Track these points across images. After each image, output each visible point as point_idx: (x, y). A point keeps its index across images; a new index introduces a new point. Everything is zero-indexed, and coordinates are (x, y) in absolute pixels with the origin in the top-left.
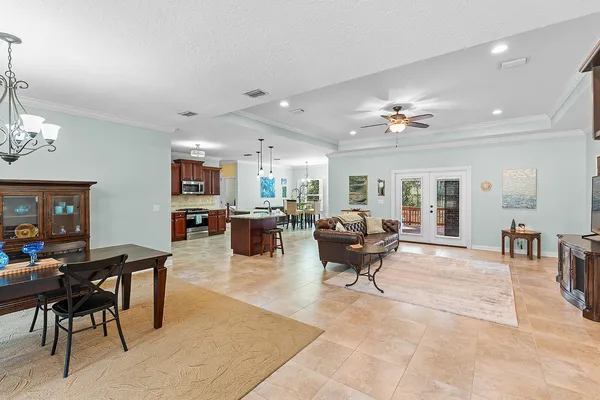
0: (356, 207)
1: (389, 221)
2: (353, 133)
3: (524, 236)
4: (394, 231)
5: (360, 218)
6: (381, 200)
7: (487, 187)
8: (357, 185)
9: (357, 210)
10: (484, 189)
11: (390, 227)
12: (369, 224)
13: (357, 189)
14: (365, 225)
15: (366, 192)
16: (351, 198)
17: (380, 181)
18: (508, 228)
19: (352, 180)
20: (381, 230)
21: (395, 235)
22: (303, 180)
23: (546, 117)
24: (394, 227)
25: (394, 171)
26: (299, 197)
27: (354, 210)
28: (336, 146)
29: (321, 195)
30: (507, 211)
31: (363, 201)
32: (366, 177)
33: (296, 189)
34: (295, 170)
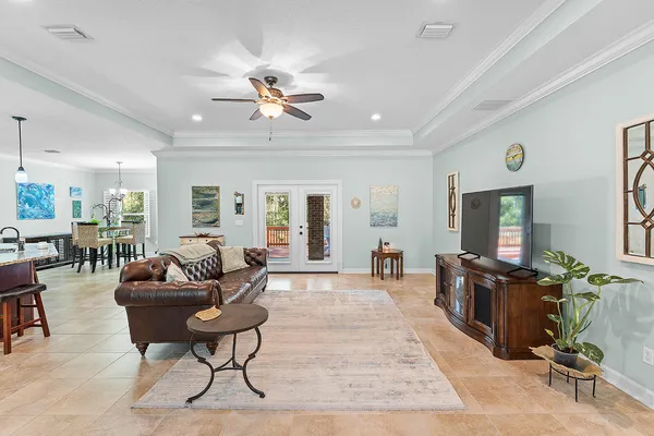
0: (204, 231)
1: (254, 250)
2: (197, 118)
3: (389, 255)
4: (262, 264)
5: (211, 251)
6: (239, 220)
7: (356, 204)
8: (205, 199)
9: (206, 236)
10: (354, 206)
11: (255, 260)
12: (224, 256)
13: (204, 204)
14: (219, 259)
15: (217, 210)
16: (194, 219)
17: (237, 195)
18: (376, 248)
19: (196, 191)
20: (243, 265)
21: (264, 269)
22: (113, 191)
23: (409, 133)
24: (260, 258)
25: (255, 182)
26: (107, 218)
27: (201, 236)
28: (170, 139)
29: (146, 214)
30: (373, 229)
31: (214, 222)
32: (217, 189)
33: (101, 206)
34: (99, 176)
